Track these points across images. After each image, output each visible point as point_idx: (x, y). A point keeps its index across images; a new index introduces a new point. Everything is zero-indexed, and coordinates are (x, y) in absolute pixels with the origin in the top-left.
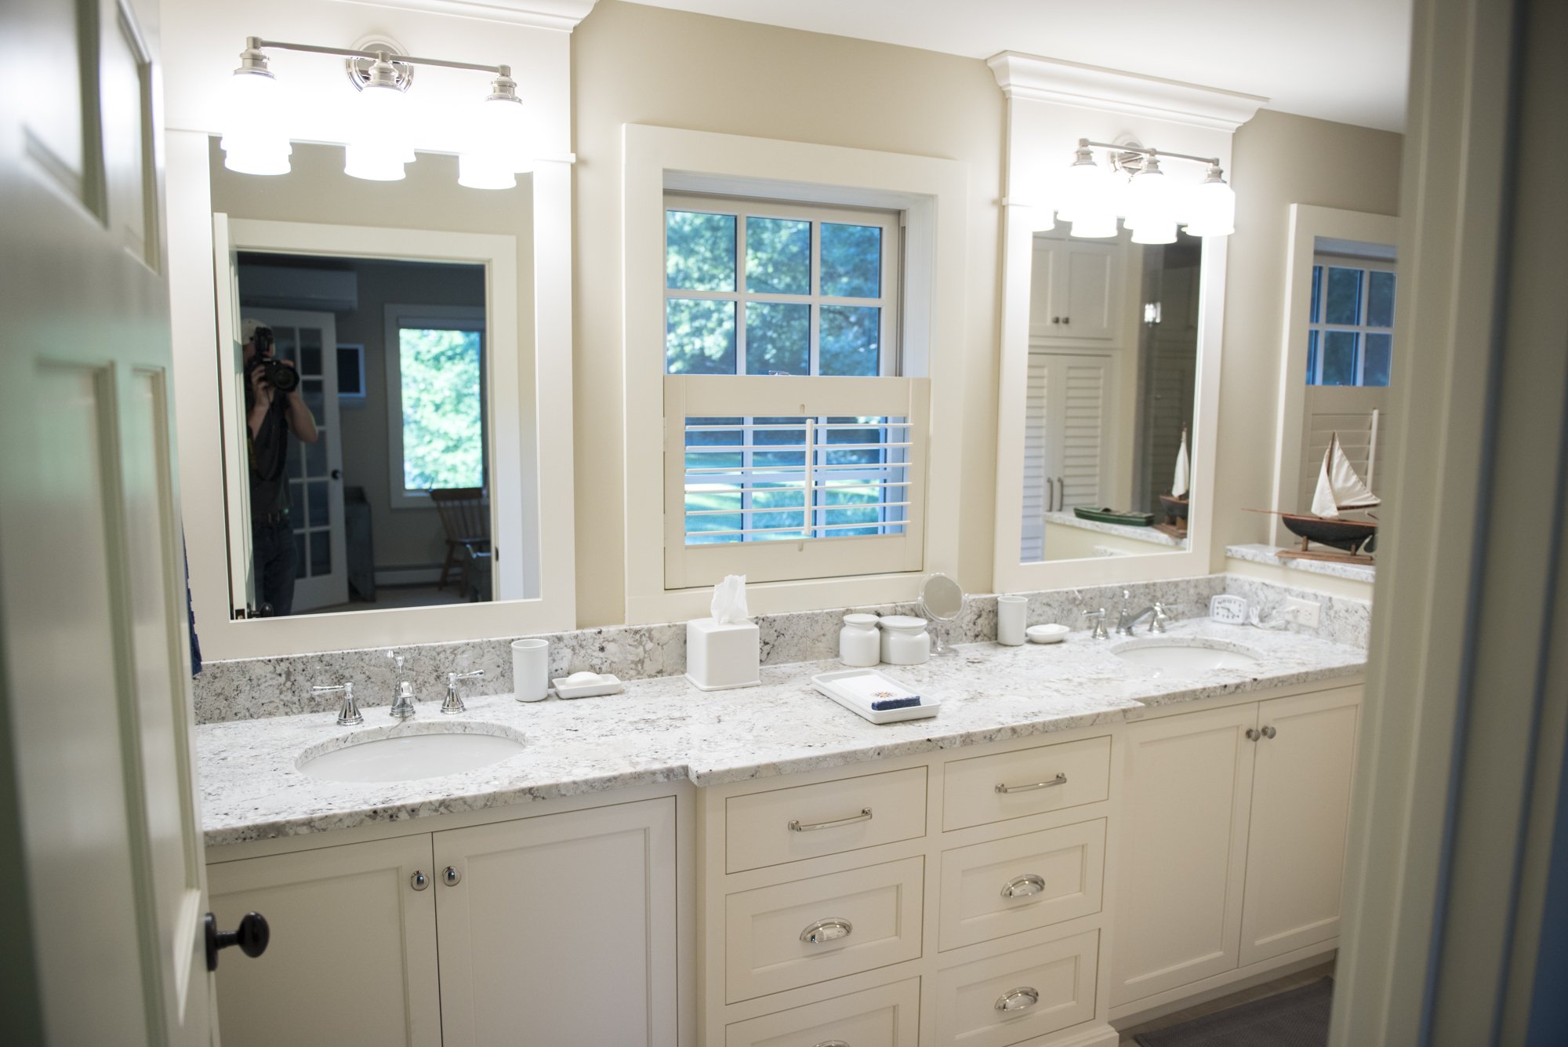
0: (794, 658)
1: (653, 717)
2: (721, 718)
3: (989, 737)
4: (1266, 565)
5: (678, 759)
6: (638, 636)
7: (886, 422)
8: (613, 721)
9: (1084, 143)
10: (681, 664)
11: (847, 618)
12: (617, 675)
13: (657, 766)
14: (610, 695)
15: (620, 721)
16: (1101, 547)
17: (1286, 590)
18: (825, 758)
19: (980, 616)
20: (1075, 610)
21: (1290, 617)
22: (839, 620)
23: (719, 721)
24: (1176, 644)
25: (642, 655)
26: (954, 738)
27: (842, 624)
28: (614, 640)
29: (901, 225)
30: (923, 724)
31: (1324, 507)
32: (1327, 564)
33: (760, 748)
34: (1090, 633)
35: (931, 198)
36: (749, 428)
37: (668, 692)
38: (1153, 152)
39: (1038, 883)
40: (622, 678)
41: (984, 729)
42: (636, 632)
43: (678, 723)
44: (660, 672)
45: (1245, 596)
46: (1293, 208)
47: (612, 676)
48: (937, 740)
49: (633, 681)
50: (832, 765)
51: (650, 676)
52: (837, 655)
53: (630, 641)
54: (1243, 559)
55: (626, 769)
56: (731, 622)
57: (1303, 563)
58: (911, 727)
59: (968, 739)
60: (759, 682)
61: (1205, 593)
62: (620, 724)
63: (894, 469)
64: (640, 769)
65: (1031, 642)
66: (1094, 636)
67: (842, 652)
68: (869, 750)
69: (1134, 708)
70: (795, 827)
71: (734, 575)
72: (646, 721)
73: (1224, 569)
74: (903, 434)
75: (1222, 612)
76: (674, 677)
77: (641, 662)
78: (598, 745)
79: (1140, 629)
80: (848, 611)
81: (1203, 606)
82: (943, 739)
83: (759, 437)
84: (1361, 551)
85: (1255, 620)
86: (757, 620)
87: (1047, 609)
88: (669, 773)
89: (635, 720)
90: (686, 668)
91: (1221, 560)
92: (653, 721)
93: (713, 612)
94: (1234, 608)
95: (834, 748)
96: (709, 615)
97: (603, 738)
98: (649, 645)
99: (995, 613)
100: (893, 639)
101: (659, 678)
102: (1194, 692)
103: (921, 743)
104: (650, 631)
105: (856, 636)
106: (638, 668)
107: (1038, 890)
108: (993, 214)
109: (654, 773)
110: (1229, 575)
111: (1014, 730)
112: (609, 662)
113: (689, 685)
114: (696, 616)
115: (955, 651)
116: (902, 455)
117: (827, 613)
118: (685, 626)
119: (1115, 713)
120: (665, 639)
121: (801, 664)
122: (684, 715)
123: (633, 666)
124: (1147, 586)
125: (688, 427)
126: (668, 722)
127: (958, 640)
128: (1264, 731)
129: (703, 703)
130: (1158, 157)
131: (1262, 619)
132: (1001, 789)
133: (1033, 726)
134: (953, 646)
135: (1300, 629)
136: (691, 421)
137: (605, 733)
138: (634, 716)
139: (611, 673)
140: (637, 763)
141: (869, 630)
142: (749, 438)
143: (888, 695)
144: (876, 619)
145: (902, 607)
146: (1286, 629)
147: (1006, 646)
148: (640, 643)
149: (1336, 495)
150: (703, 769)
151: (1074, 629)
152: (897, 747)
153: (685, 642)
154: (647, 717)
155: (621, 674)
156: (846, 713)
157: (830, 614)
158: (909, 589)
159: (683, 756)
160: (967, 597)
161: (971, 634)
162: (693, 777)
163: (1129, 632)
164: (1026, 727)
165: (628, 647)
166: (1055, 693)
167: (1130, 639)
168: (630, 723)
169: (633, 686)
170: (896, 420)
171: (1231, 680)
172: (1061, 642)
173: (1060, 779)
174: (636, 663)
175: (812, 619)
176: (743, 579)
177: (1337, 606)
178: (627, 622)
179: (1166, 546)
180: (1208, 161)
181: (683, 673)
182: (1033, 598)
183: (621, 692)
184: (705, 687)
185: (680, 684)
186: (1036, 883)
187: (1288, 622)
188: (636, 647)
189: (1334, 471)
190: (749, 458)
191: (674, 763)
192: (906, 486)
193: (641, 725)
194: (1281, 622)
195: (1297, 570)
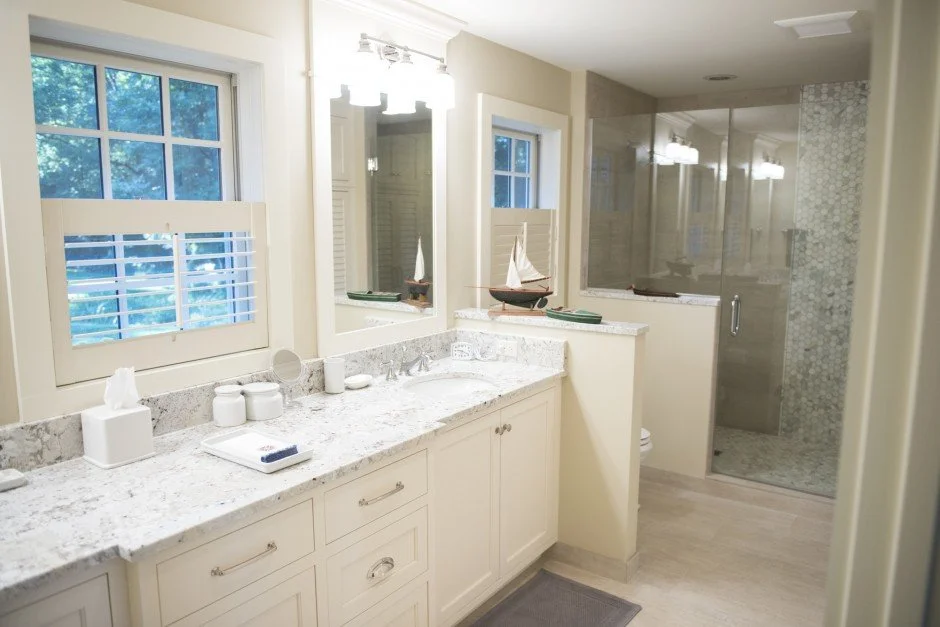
0: (177, 427)
1: (67, 503)
2: (133, 492)
3: (355, 467)
4: (481, 320)
5: (105, 541)
6: (35, 431)
7: (231, 236)
8: (27, 515)
9: (364, 36)
10: (79, 448)
11: (217, 390)
12: (17, 468)
13: (88, 553)
14: (14, 488)
15: (33, 513)
16: (369, 317)
17: (496, 335)
18: (238, 512)
19: (311, 375)
20: (372, 362)
21: (500, 352)
22: (211, 392)
23: (132, 496)
24: (438, 378)
25: (40, 446)
26: (332, 473)
27: (215, 395)
28: (11, 438)
29: (233, 85)
30: (304, 466)
31: (513, 283)
32: (519, 317)
33: (179, 514)
34: (384, 377)
35: (258, 65)
36: (120, 244)
37: (72, 476)
38: (406, 49)
39: (389, 562)
40: (22, 470)
41: (351, 462)
42: (32, 428)
43: (93, 505)
44: (59, 458)
45: (470, 341)
46: (480, 96)
47: (13, 471)
48: (320, 478)
49: (33, 471)
50: (244, 516)
51: (50, 464)
52: (211, 419)
53: (28, 436)
54: (466, 318)
55: (58, 563)
56: (123, 407)
57: (505, 318)
58: (295, 470)
59: (341, 472)
60: (154, 453)
61: (446, 342)
62: (34, 516)
63: (240, 272)
64: (72, 559)
65: (348, 388)
66: (387, 379)
67: (216, 416)
68: (271, 497)
69: (440, 428)
70: (216, 573)
71: (124, 367)
72: (61, 508)
73: (454, 326)
74: (244, 246)
75: (458, 353)
76: (73, 460)
77: (40, 452)
78: (18, 543)
79: (414, 370)
80: (217, 385)
81: (446, 350)
82: (324, 476)
83: (129, 252)
84: (536, 308)
85: (478, 356)
86: (143, 402)
87: (354, 364)
88: (101, 556)
89: (50, 508)
90: (83, 450)
91: (453, 319)
92: (68, 507)
93: (105, 400)
94: (465, 349)
95: (243, 502)
96: (104, 403)
97: (22, 535)
98: (46, 437)
99: (322, 372)
100: (256, 401)
101: (59, 464)
102: (469, 410)
103: (309, 483)
104: (46, 424)
105: (226, 404)
106: (38, 458)
107: (389, 569)
108: (303, 81)
109: (86, 560)
110: (458, 329)
111: (370, 459)
112: (7, 458)
113: (91, 466)
114: (89, 405)
115: (299, 403)
116: (245, 261)
117: (201, 388)
118: (80, 415)
119: (430, 434)
120: (61, 429)
121: (181, 431)
122: (96, 495)
123: (32, 458)
124: (413, 341)
125: (67, 244)
126: (83, 505)
127: (297, 395)
128: (505, 428)
129: (110, 480)
130: (409, 53)
131: (482, 354)
132: (363, 503)
133: (382, 453)
134: (296, 400)
135: (506, 359)
136: (68, 239)
137: (21, 528)
138: (47, 506)
139: (11, 467)
140: (67, 554)
141: (237, 397)
142: (120, 252)
143: (271, 448)
144: (240, 388)
145: (257, 375)
146: (497, 360)
147: (332, 394)
148: (37, 436)
149: (520, 275)
150: (135, 546)
151: (375, 376)
152: (292, 489)
153: (81, 429)
154: (60, 503)
155: (21, 467)
156: (240, 468)
157: (203, 389)
158: (260, 362)
159: (110, 537)
160: (303, 362)
161: (306, 389)
162: (125, 555)
163: (408, 373)
164: (377, 455)
165: (26, 442)
166: (384, 426)
167: (411, 378)
168: (45, 513)
169: (34, 476)
170: (239, 234)
171: (488, 399)
172: (367, 386)
173: (400, 486)
174: (35, 455)
175: (189, 394)
176: (133, 369)
177: (528, 343)
178: (22, 420)
179: (414, 313)
180: (438, 59)
181: (81, 455)
182: (347, 357)
183: (25, 484)
184: (108, 466)
185: (80, 466)
186: (387, 562)
187: (498, 356)
188: (34, 441)
189: (517, 260)
190: (121, 270)
191: (105, 546)
192: (252, 285)
193: (57, 513)
194: (493, 356)
195: (500, 322)
